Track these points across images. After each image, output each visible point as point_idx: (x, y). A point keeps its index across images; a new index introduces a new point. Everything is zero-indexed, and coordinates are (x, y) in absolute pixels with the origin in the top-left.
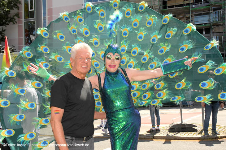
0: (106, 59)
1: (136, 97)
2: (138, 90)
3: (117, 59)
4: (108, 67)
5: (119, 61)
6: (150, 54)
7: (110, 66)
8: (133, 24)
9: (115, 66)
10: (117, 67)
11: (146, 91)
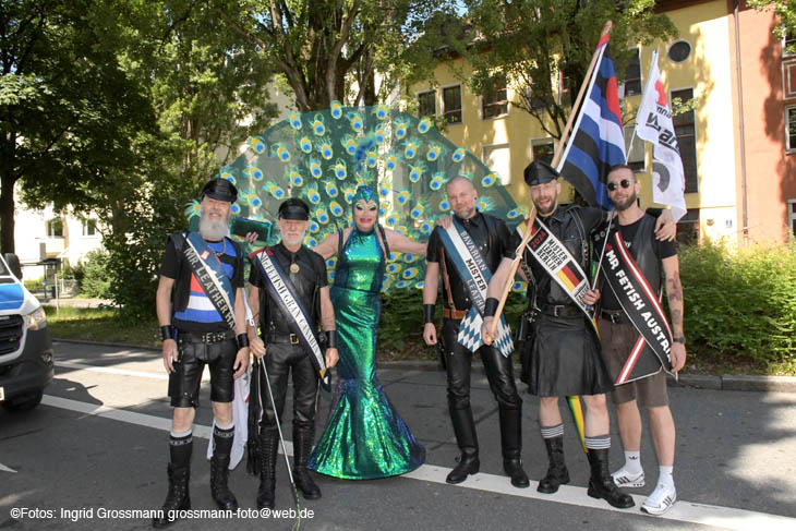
0: (356, 209)
1: (394, 272)
2: (397, 262)
3: (373, 209)
4: (358, 222)
5: (376, 212)
6: (427, 206)
7: (362, 220)
8: (406, 150)
9: (370, 220)
10: (372, 222)
11: (412, 265)
